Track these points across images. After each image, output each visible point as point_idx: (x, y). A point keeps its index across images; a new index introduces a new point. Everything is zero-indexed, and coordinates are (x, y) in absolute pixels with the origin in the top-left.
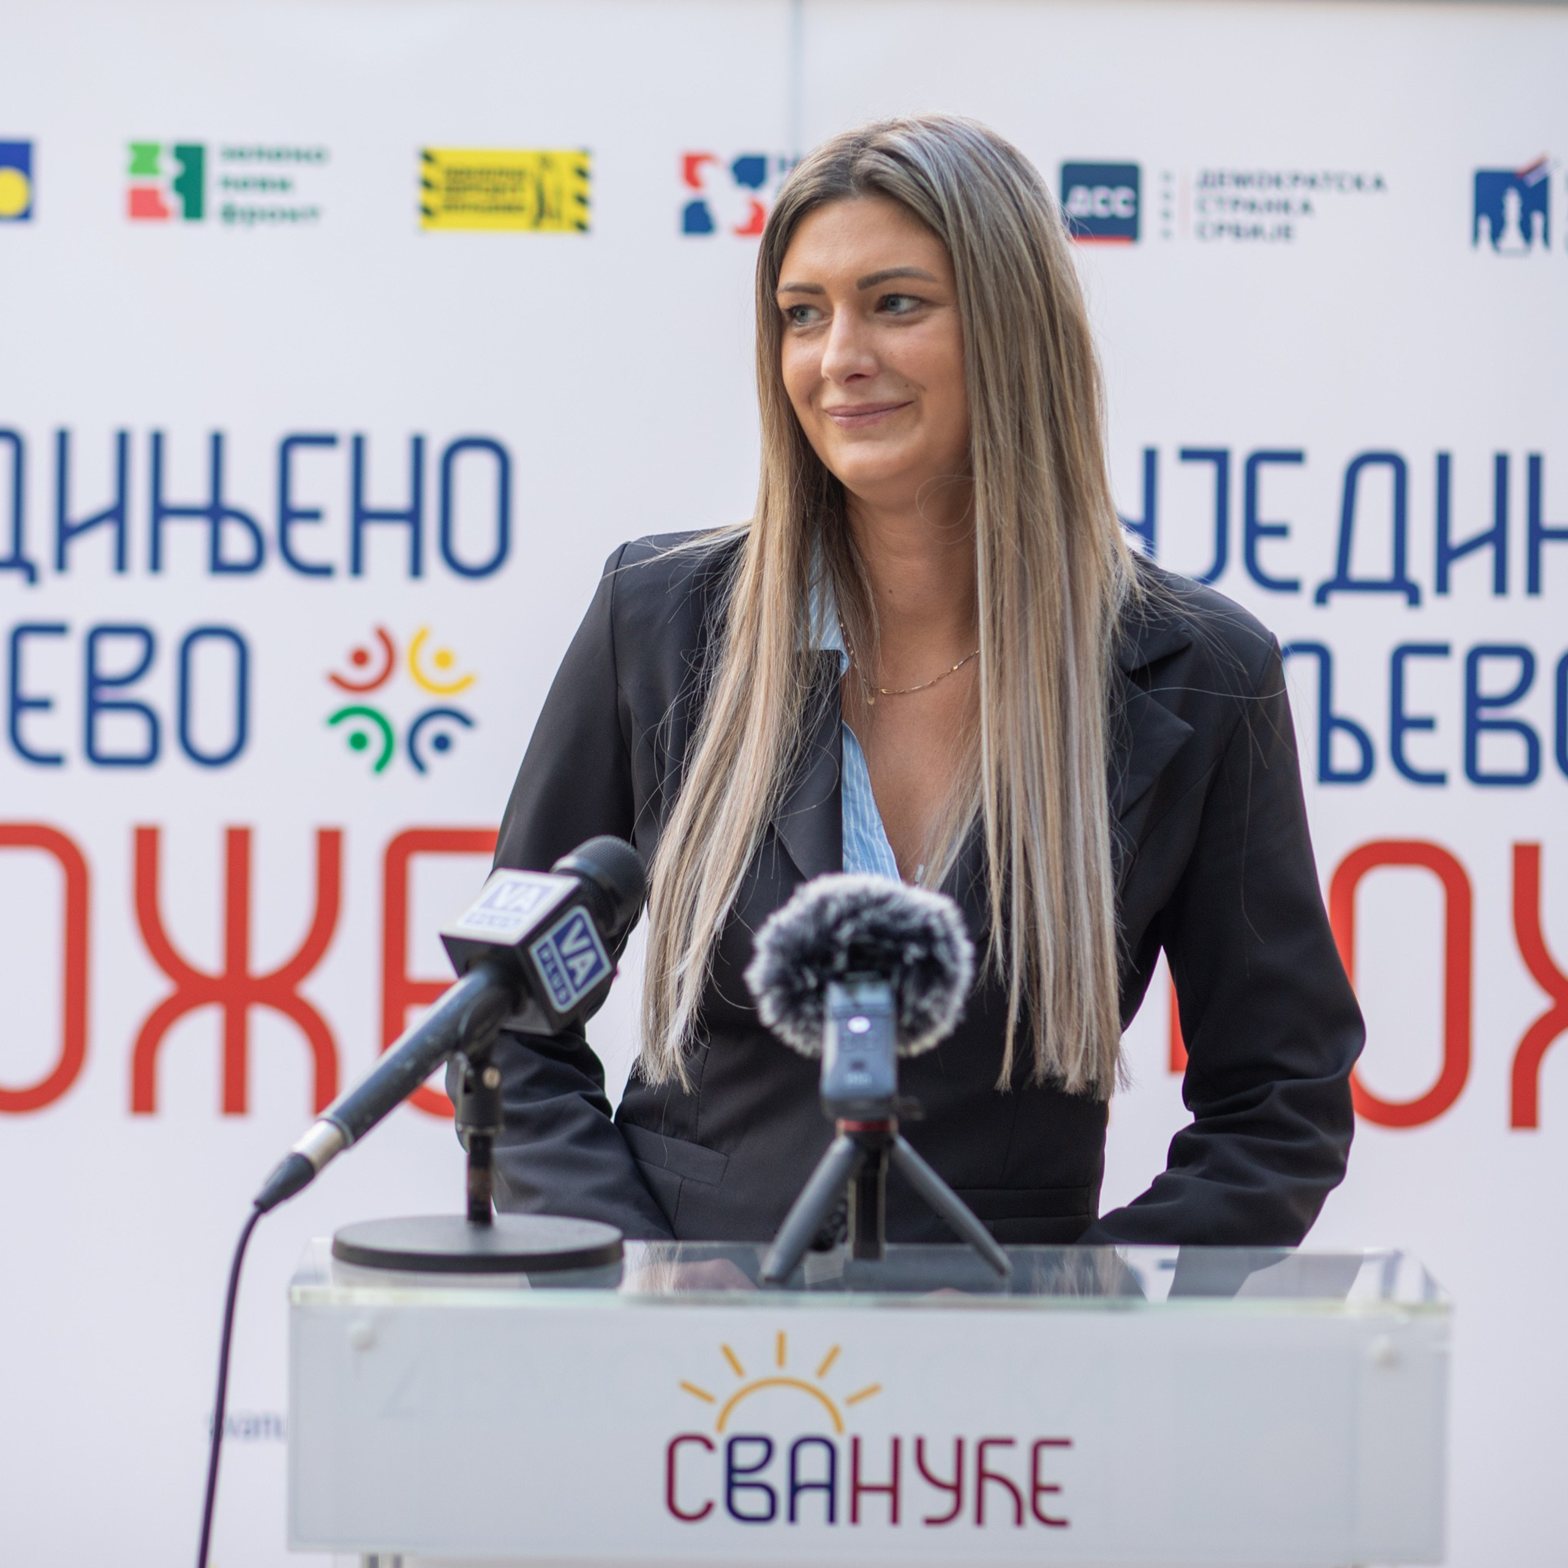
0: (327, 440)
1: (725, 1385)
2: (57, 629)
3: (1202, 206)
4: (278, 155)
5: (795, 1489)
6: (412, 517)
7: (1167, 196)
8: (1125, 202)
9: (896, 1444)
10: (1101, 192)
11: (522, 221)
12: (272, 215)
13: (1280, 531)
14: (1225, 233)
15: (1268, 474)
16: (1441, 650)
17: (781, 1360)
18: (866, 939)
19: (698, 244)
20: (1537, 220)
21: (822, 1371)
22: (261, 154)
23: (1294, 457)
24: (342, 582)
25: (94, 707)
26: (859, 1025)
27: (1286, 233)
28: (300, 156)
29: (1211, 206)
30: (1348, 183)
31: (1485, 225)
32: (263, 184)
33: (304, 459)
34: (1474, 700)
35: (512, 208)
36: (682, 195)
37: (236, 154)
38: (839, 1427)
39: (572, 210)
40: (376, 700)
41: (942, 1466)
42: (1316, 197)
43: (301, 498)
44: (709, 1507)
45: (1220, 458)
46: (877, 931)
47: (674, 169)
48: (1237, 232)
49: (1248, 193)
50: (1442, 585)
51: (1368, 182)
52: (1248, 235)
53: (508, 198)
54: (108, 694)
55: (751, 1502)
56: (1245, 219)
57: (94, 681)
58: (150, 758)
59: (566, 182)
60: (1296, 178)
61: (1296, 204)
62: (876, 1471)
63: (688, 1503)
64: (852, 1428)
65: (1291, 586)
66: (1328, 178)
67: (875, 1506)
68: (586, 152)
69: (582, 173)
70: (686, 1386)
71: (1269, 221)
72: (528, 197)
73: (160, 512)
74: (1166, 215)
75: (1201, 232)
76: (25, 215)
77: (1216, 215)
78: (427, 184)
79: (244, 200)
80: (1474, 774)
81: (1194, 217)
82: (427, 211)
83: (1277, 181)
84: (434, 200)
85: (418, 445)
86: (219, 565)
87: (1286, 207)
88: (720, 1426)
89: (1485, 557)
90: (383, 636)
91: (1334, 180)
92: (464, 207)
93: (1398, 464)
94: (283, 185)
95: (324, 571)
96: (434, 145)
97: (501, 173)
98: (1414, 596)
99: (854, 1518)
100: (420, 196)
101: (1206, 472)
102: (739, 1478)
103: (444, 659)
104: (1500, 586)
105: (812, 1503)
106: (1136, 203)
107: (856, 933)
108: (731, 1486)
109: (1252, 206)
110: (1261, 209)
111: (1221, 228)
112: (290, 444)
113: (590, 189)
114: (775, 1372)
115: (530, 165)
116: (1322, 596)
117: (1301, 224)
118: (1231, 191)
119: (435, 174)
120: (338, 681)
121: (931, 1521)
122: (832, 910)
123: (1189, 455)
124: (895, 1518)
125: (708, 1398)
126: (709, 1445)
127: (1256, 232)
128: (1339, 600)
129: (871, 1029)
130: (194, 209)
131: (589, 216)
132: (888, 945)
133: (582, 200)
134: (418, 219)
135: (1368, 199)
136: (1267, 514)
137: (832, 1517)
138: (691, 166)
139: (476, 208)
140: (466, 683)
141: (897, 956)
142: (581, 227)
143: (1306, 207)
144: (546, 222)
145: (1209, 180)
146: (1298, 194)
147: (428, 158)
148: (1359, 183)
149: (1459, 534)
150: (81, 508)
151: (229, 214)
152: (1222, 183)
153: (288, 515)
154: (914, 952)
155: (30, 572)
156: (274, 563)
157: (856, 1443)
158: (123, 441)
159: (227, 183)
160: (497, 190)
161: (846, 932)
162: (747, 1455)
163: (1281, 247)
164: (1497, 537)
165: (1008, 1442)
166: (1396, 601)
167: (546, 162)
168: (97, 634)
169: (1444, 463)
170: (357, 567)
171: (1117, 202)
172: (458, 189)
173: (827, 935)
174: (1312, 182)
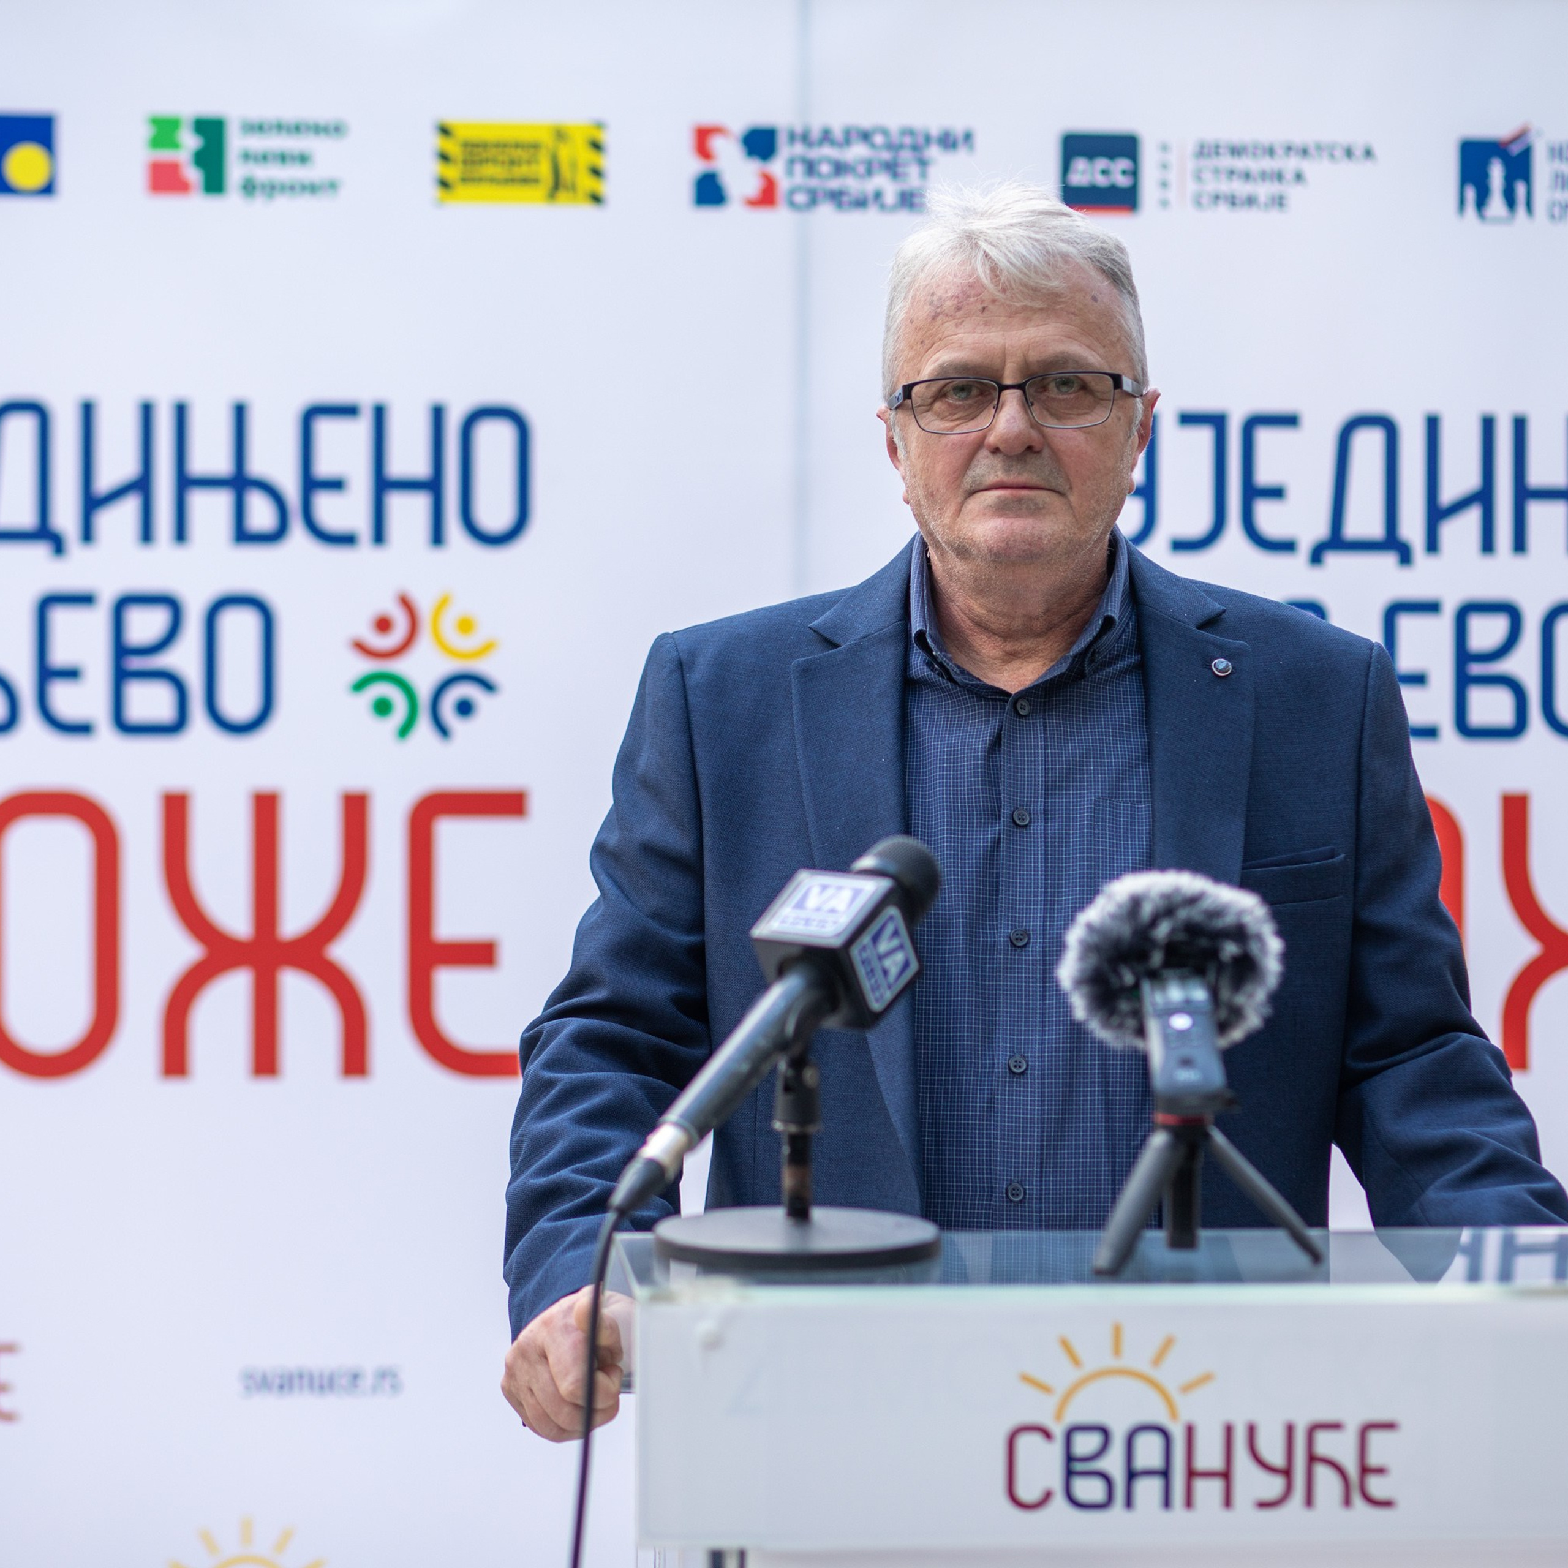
0: (349, 411)
1: (1063, 1375)
2: (85, 599)
3: (1198, 177)
4: (297, 129)
5: (1132, 1475)
6: (433, 485)
7: (1165, 166)
8: (1124, 172)
9: (1229, 1430)
10: (1101, 163)
11: (539, 192)
12: (292, 188)
13: (1276, 493)
14: (1221, 202)
15: (1265, 437)
16: (1431, 607)
17: (1117, 1350)
18: (1181, 937)
19: (710, 215)
20: (1520, 189)
21: (1157, 1361)
22: (280, 127)
23: (1289, 421)
24: (365, 551)
25: (121, 676)
26: (1181, 1022)
27: (1279, 202)
28: (319, 129)
29: (1207, 176)
30: (1338, 153)
31: (1471, 194)
32: (283, 158)
33: (326, 429)
34: (1463, 656)
35: (527, 181)
36: (695, 167)
37: (256, 128)
38: (1174, 1414)
39: (586, 182)
40: (400, 666)
41: (1273, 1451)
42: (1308, 167)
43: (324, 468)
44: (1048, 1496)
45: (1217, 422)
46: (1192, 929)
47: (686, 141)
48: (1233, 201)
49: (1242, 163)
50: (1432, 545)
51: (1359, 152)
52: (1243, 204)
53: (523, 170)
54: (136, 663)
55: (1089, 1489)
56: (1240, 188)
57: (121, 650)
58: (177, 726)
59: (580, 155)
60: (1289, 149)
61: (1289, 175)
62: (1209, 1457)
63: (1027, 1492)
64: (1186, 1414)
65: (1287, 546)
66: (1319, 148)
67: (1208, 1491)
68: (600, 125)
69: (596, 146)
70: (1027, 1379)
71: (1264, 190)
72: (544, 169)
73: (185, 482)
74: (1164, 185)
75: (1198, 202)
76: (48, 189)
77: (1212, 185)
78: (444, 157)
79: (264, 173)
80: (1464, 728)
81: (1191, 187)
82: (444, 184)
83: (1271, 151)
84: (452, 173)
85: (438, 414)
86: (243, 535)
87: (1279, 176)
88: (1059, 1416)
89: (1472, 517)
90: (406, 604)
91: (1326, 150)
92: (480, 180)
93: (1388, 426)
94: (303, 159)
95: (347, 540)
96: (451, 118)
97: (517, 146)
98: (1405, 556)
99: (1189, 1502)
100: (437, 168)
101: (1204, 436)
102: (1078, 1467)
103: (466, 626)
104: (1488, 545)
105: (1148, 1490)
106: (1134, 173)
107: (1173, 931)
108: (1070, 1474)
109: (1247, 176)
110: (1255, 179)
111: (1217, 197)
112: (312, 415)
113: (604, 162)
114: (1110, 1362)
115: (546, 138)
116: (1317, 556)
117: (1294, 193)
118: (1227, 161)
119: (452, 148)
120: (361, 647)
121: (1263, 1505)
122: (1147, 910)
123: (1188, 419)
124: (1228, 1502)
125: (1045, 1389)
126: (1047, 1434)
127: (1251, 201)
128: (1334, 560)
129: (1194, 1025)
130: (215, 184)
131: (603, 188)
132: (1203, 942)
133: (596, 172)
134: (435, 192)
135: (1357, 169)
136: (1264, 476)
137: (1167, 1502)
138: (703, 139)
139: (493, 180)
140: (488, 648)
141: (1213, 954)
142: (596, 199)
143: (1299, 177)
144: (562, 195)
145: (1204, 151)
146: (1291, 164)
147: (445, 131)
148: (1349, 153)
149: (1448, 494)
150: (106, 479)
151: (249, 187)
152: (1218, 153)
153: (311, 484)
154: (1230, 949)
155: (58, 545)
156: (298, 531)
157: (1190, 1431)
158: (147, 412)
159: (247, 156)
160: (512, 163)
161: (1163, 930)
162: (1085, 1444)
163: (1274, 216)
164: (1484, 497)
165: (1335, 1426)
166: (1388, 560)
167: (560, 135)
168: (124, 604)
169: (1433, 425)
170: (379, 535)
171: (1117, 173)
172: (473, 162)
173: (1143, 934)
174: (1305, 152)
